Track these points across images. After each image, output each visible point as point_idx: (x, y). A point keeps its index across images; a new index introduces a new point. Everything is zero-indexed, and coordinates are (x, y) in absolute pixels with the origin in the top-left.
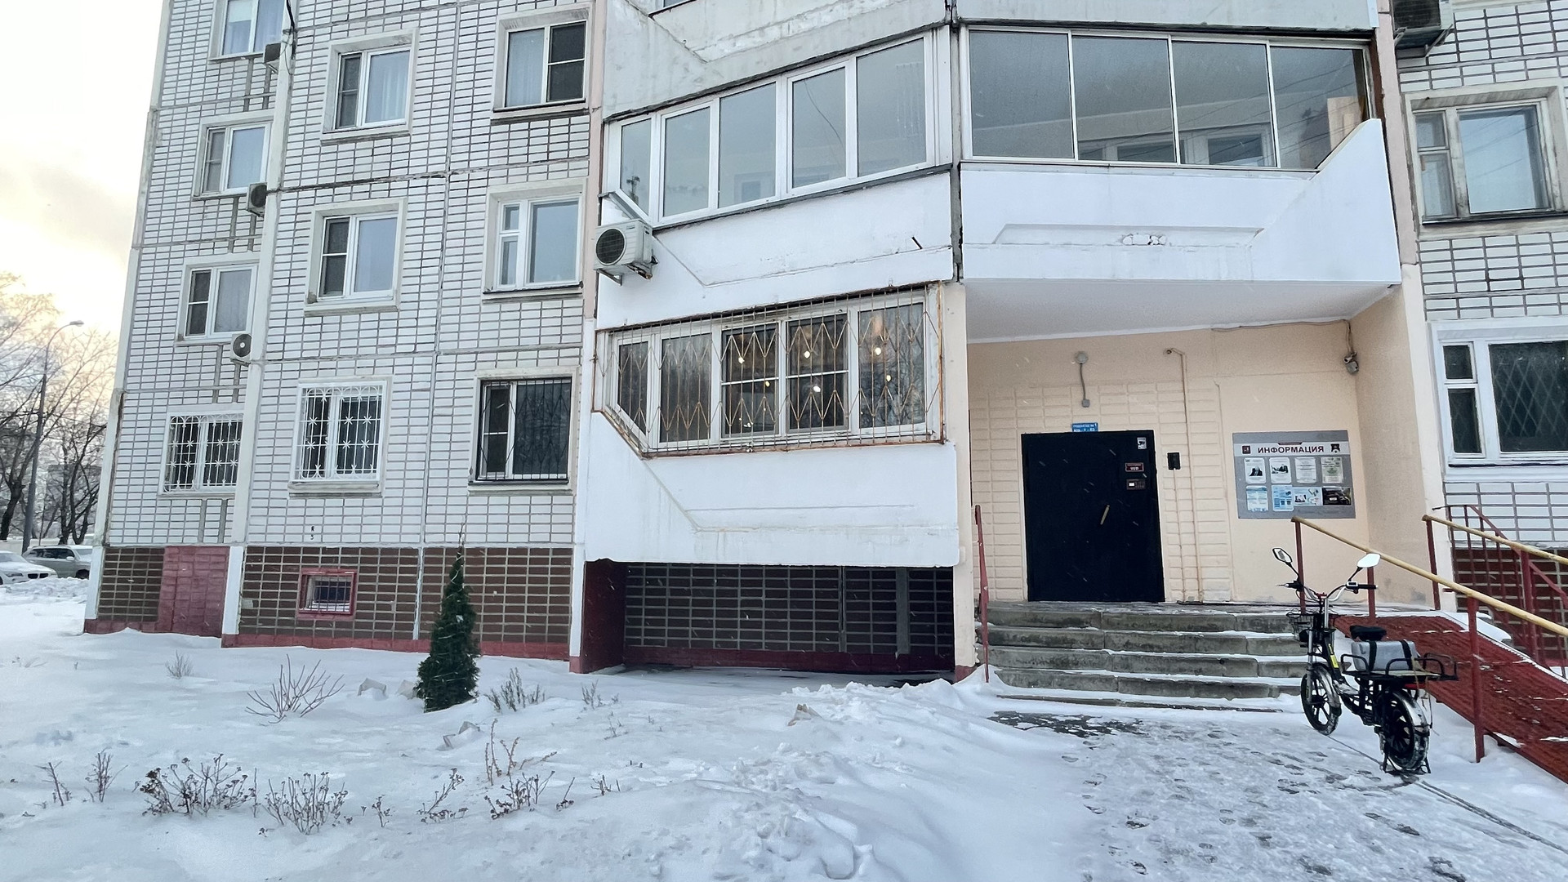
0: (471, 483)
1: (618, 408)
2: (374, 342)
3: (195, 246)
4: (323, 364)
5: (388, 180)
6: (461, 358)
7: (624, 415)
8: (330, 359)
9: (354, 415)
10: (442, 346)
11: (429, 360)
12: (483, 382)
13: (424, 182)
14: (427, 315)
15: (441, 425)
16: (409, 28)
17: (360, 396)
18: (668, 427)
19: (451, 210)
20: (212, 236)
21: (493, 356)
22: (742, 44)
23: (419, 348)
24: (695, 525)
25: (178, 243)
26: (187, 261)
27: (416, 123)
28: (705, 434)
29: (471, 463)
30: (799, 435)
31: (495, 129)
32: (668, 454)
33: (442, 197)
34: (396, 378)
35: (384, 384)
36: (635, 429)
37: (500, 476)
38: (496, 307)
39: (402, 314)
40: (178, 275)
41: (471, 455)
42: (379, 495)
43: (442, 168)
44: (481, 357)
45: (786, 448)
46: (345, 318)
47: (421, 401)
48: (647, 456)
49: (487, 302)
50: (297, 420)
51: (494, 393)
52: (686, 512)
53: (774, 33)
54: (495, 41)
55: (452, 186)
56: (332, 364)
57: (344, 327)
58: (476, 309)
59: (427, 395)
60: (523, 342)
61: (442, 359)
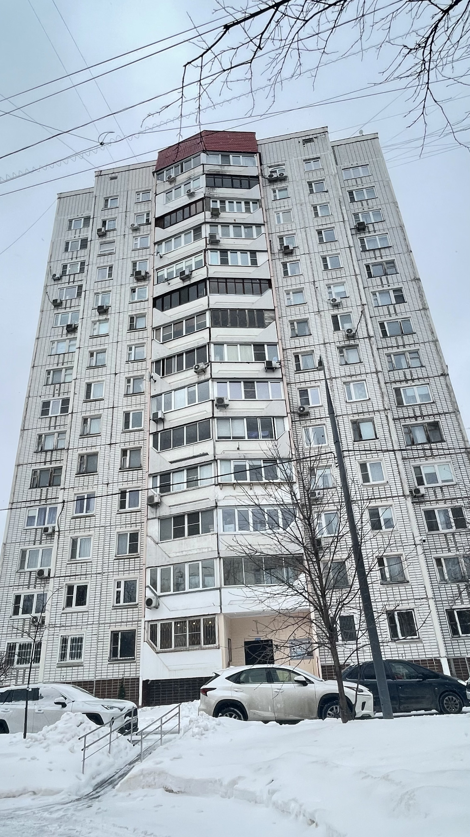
0: (109, 661)
1: (150, 641)
2: (81, 621)
3: (17, 587)
4: (67, 628)
5: (86, 575)
6: (106, 625)
7: (152, 643)
8: (69, 626)
9: (76, 642)
10: (101, 622)
11: (97, 626)
12: (112, 632)
13: (96, 575)
14: (96, 613)
15: (100, 644)
16: (91, 533)
17: (77, 637)
18: (162, 645)
19: (103, 583)
20: (22, 584)
21: (114, 624)
22: (178, 554)
23: (94, 623)
24: (169, 669)
25: (11, 586)
26: (14, 592)
27: (93, 559)
28: (171, 647)
29: (108, 655)
30: (191, 647)
31: (115, 561)
32: (163, 652)
33: (100, 580)
34: (88, 631)
35: (84, 633)
36: (155, 646)
37: (116, 658)
38: (115, 611)
39: (90, 613)
40: (10, 596)
41: (108, 653)
42: (83, 666)
43: (101, 572)
44: (111, 625)
45: (189, 650)
46: (73, 614)
47: (95, 638)
48: (157, 653)
49: (113, 609)
50: (59, 645)
51: (115, 635)
52: (167, 666)
53: (184, 553)
54: (115, 538)
55: (104, 577)
56: (69, 628)
57: (73, 617)
58: (110, 611)
59: (96, 636)
60: (123, 620)
61: (100, 625)
